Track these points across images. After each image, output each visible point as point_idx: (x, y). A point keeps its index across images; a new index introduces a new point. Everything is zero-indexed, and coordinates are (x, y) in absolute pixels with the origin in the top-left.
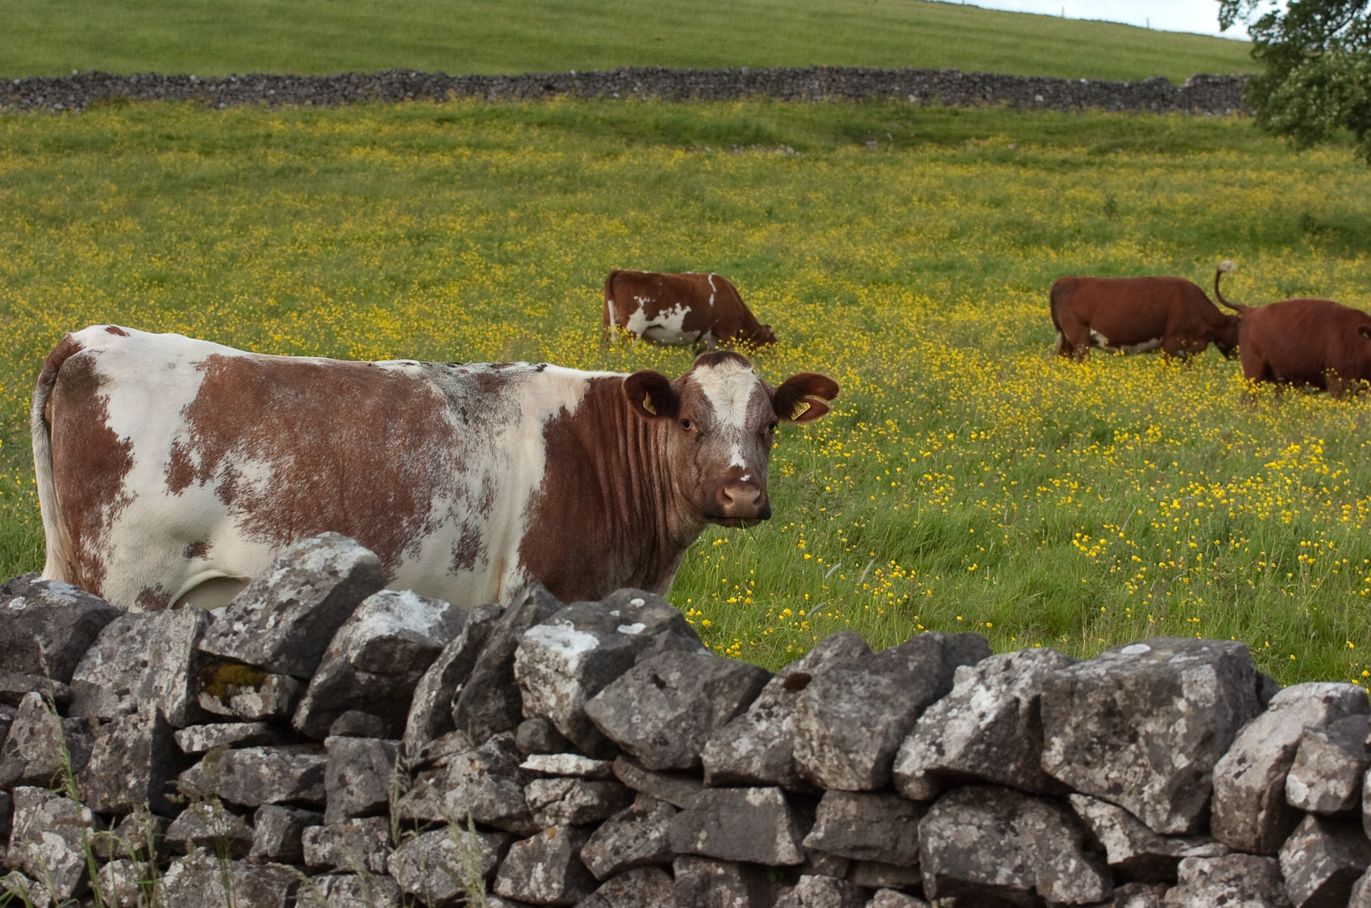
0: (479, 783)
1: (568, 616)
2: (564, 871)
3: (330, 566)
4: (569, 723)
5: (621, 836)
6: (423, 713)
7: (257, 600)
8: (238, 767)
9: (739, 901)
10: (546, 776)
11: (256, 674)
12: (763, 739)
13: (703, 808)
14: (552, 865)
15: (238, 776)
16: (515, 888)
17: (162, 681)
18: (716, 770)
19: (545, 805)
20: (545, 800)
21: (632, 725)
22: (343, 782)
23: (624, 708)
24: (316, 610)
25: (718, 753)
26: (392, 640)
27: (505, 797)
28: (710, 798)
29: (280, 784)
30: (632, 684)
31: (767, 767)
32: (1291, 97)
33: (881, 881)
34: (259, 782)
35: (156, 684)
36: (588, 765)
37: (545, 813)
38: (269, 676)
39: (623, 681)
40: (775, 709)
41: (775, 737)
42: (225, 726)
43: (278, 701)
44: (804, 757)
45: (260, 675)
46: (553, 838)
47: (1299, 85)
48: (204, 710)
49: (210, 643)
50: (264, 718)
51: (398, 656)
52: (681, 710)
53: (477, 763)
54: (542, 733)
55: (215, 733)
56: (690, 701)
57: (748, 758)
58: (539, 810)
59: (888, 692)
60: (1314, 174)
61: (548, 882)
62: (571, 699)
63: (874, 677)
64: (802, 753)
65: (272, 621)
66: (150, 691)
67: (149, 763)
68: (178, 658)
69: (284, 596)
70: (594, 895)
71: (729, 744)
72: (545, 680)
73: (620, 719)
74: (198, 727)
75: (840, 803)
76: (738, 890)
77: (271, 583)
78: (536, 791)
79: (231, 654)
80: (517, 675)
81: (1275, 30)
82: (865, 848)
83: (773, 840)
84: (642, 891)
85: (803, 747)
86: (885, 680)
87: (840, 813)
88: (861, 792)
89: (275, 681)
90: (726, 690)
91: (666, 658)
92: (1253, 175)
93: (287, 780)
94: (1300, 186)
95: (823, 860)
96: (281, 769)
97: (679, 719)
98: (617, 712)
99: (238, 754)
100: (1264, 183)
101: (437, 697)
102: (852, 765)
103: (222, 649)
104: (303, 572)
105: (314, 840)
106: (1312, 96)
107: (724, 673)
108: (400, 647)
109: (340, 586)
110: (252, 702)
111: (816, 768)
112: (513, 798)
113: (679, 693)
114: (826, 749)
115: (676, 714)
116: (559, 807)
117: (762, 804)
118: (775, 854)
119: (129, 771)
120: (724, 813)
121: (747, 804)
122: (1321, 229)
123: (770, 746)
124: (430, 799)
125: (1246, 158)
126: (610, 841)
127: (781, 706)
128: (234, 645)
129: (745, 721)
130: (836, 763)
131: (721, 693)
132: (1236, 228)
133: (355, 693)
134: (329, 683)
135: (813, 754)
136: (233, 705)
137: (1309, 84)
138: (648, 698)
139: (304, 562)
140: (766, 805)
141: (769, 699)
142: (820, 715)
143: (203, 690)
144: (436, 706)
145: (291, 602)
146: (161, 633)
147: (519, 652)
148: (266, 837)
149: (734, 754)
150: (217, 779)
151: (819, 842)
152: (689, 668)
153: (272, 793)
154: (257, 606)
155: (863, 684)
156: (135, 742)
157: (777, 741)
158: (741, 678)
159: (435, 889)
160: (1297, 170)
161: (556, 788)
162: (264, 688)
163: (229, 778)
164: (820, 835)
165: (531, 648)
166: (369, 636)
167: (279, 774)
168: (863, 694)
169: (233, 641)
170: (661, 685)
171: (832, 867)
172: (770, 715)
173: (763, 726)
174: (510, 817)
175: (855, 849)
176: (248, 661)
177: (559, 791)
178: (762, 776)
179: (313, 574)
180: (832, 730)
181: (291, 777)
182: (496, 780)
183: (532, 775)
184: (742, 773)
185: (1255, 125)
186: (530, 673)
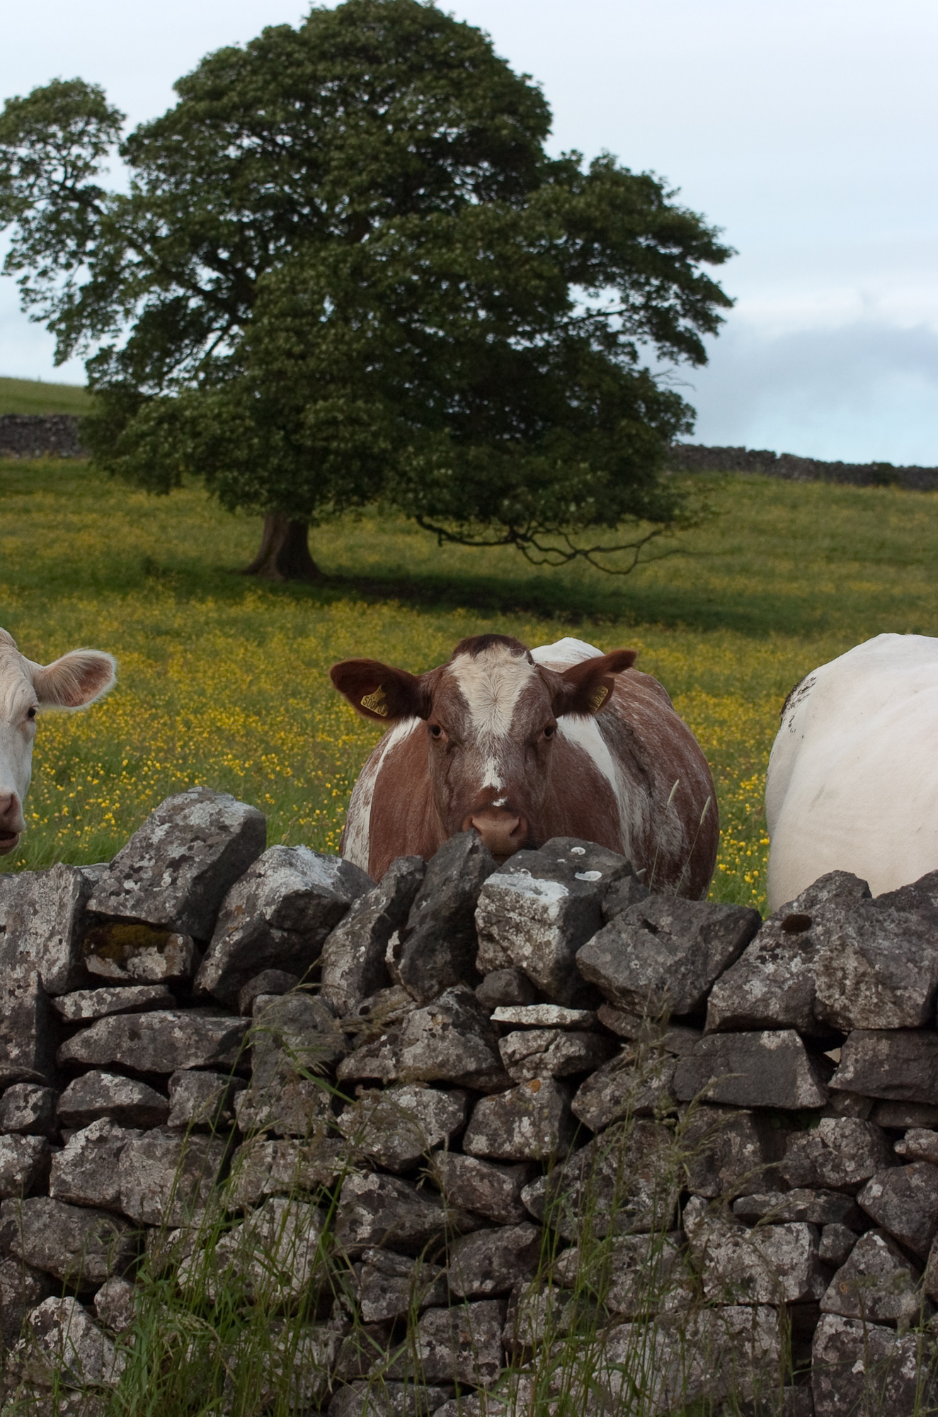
0: (443, 1038)
1: (521, 864)
2: (556, 1124)
3: (218, 820)
4: (552, 972)
5: (619, 1086)
6: (350, 969)
7: (142, 858)
8: (145, 1033)
9: (750, 1147)
10: (520, 1027)
11: (157, 934)
12: (775, 981)
13: (710, 1055)
14: (541, 1119)
15: (146, 1041)
16: (491, 1145)
17: (30, 947)
18: (728, 1014)
19: (525, 1057)
20: (525, 1052)
21: (632, 971)
22: (278, 1043)
23: (620, 954)
24: (213, 866)
25: (730, 997)
26: (308, 895)
27: (473, 1052)
28: (718, 1043)
29: (197, 1048)
30: (623, 931)
31: (787, 1009)
32: (143, 435)
33: (909, 1121)
34: (172, 1046)
35: (21, 949)
36: (573, 1015)
37: (523, 1066)
38: (174, 935)
39: (614, 926)
40: (778, 951)
41: (788, 979)
42: (118, 990)
43: (184, 961)
44: (830, 997)
45: (163, 935)
46: (539, 1091)
47: (152, 423)
48: (93, 974)
49: (100, 903)
50: (168, 981)
51: (310, 912)
52: (680, 955)
53: (440, 1018)
54: (515, 984)
55: (109, 998)
56: (688, 945)
57: (765, 1000)
58: (515, 1063)
59: (921, 928)
60: (135, 517)
61: (538, 1135)
62: (553, 947)
63: (902, 914)
64: (827, 993)
65: (167, 878)
66: (14, 957)
67: (33, 1031)
68: (48, 921)
69: (175, 852)
70: (588, 1148)
71: (740, 987)
72: (518, 928)
73: (619, 965)
74: (86, 993)
75: (870, 1042)
76: (749, 1137)
77: (155, 839)
78: (513, 1044)
79: (128, 913)
80: (480, 923)
81: (113, 365)
82: (901, 1087)
83: (793, 1083)
84: (639, 1142)
85: (829, 987)
86: (914, 918)
87: (870, 1053)
88: (903, 1029)
89: (180, 940)
90: (721, 934)
91: (653, 903)
92: (75, 519)
93: (205, 1043)
94: (126, 529)
95: (847, 1102)
96: (197, 1032)
97: (679, 963)
98: (615, 958)
99: (143, 1019)
100: (86, 527)
101: (367, 952)
102: (898, 1002)
103: (116, 909)
104: (187, 828)
105: (249, 1103)
106: (162, 433)
107: (719, 916)
108: (315, 902)
109: (232, 841)
110: (155, 963)
111: (845, 1008)
112: (480, 1052)
113: (674, 938)
114: (863, 987)
115: (677, 959)
116: (541, 1060)
117: (779, 1048)
118: (796, 1097)
119: (11, 1041)
120: (734, 1058)
121: (763, 1047)
122: (166, 572)
123: (786, 987)
124: (385, 1057)
125: (63, 501)
126: (608, 1091)
127: (784, 948)
128: (129, 904)
129: (748, 964)
130: (875, 1000)
131: (716, 936)
132: (76, 572)
133: (270, 951)
134: (246, 941)
135: (843, 993)
136: (130, 967)
137: (160, 421)
138: (643, 944)
139: (185, 817)
140: (783, 1048)
141: (769, 941)
142: (862, 953)
143: (92, 952)
144: (367, 962)
145: (184, 859)
146: (21, 896)
147: (482, 900)
148: (191, 1104)
149: (749, 996)
150: (119, 1046)
151: (850, 1082)
152: (680, 912)
153: (187, 1057)
154: (145, 863)
155: (893, 921)
156: (13, 1009)
157: (791, 982)
158: (736, 922)
159: (399, 1150)
160: (120, 514)
161: (536, 1040)
162: (167, 949)
163: (135, 1044)
164: (849, 1075)
165: (498, 896)
166: (284, 891)
167: (195, 1038)
168: (896, 931)
169: (126, 900)
170: (654, 930)
171: (857, 1109)
172: (775, 957)
173: (770, 968)
174: (479, 1072)
175: (888, 1088)
176: (150, 920)
177: (542, 1043)
178: (781, 1018)
179: (200, 829)
180: (877, 967)
181: (210, 1040)
182: (463, 1034)
183: (506, 1028)
184: (759, 1015)
185: (90, 464)
186: (499, 922)
